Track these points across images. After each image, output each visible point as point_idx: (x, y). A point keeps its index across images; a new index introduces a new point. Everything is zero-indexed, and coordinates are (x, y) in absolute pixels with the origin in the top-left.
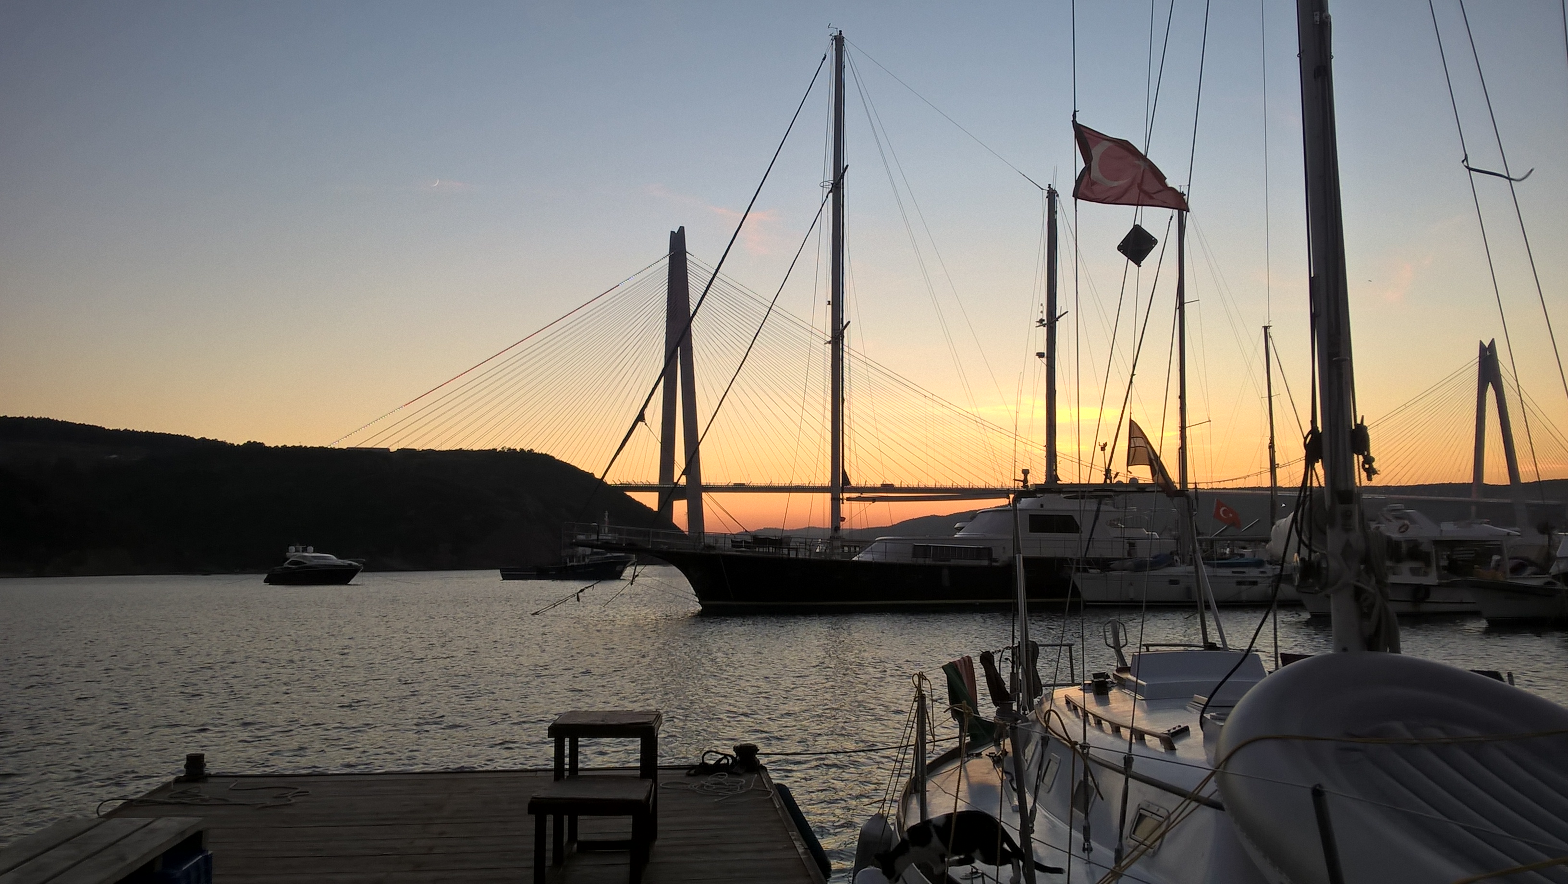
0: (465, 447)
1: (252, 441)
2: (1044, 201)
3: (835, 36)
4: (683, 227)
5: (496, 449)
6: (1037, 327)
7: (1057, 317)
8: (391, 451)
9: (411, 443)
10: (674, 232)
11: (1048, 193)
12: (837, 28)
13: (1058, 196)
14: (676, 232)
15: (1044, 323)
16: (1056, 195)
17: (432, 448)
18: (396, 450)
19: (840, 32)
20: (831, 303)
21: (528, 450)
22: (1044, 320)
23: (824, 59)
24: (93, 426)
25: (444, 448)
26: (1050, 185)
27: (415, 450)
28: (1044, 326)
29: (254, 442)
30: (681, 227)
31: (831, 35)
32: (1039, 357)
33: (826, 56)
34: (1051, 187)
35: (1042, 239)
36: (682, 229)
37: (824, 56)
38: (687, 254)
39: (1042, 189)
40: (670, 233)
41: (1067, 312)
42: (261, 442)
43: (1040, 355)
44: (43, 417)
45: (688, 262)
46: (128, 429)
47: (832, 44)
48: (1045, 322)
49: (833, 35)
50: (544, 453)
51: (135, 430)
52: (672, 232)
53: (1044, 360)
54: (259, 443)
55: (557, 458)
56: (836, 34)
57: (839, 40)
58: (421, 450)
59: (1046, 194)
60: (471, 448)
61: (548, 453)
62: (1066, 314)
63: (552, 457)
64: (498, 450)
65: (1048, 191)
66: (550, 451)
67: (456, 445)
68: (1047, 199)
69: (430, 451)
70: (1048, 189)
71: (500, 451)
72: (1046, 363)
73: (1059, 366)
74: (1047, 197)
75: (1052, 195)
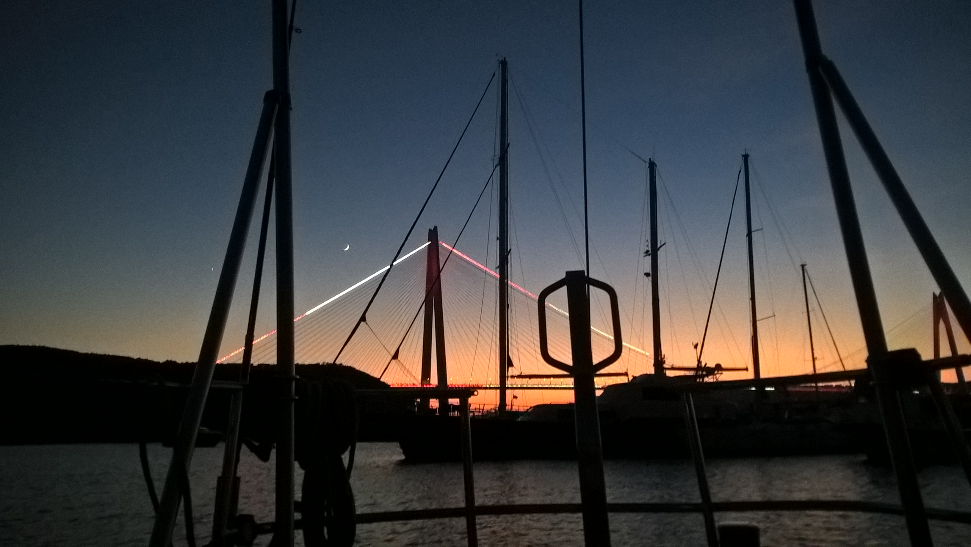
0: (300, 362)
2: (647, 169)
5: (319, 364)
6: (644, 256)
7: (658, 247)
11: (649, 164)
12: (502, 56)
13: (656, 166)
14: (432, 229)
19: (505, 58)
20: (499, 239)
22: (649, 251)
24: (71, 351)
26: (650, 159)
27: (270, 365)
28: (649, 255)
29: (171, 360)
30: (435, 227)
32: (647, 276)
37: (493, 74)
39: (645, 162)
40: (429, 230)
42: (174, 360)
46: (93, 353)
47: (499, 66)
49: (500, 60)
50: (350, 366)
57: (504, 64)
58: (273, 365)
60: (304, 363)
62: (665, 245)
63: (354, 369)
66: (353, 365)
71: (322, 365)
72: (651, 279)
74: (649, 167)
75: (652, 166)
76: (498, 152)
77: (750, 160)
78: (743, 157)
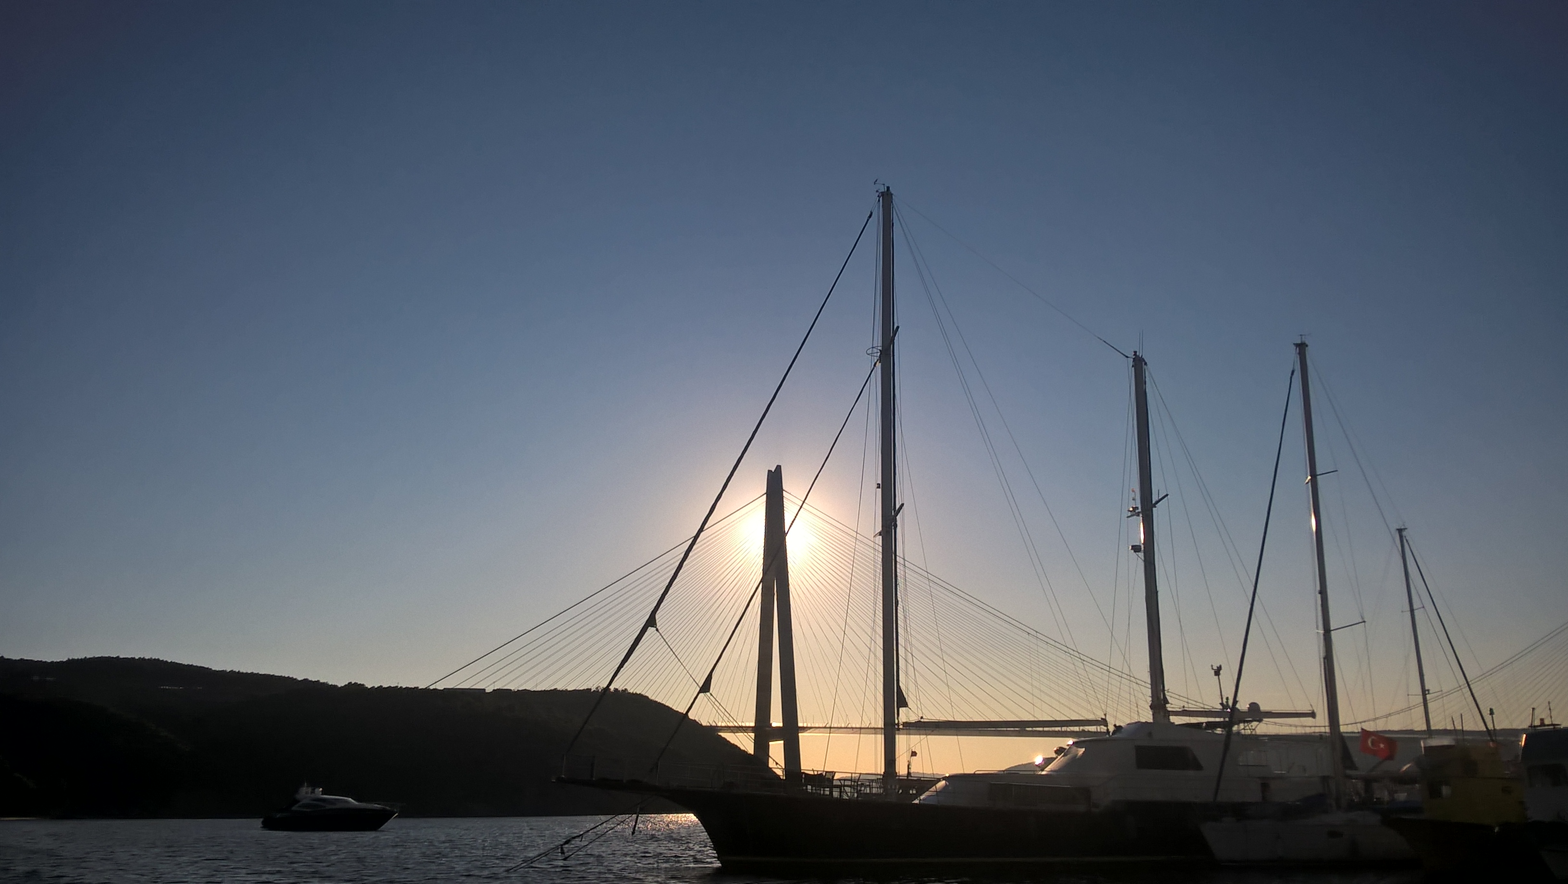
0: (560, 687)
1: (353, 683)
2: (1130, 370)
3: (882, 192)
4: (780, 466)
5: (591, 689)
6: (1128, 517)
7: (1154, 502)
8: (487, 691)
9: (508, 683)
10: (771, 471)
11: (1133, 361)
12: (884, 185)
13: (1146, 364)
14: (773, 471)
15: (1137, 511)
16: (1143, 363)
17: (527, 689)
18: (491, 691)
19: (888, 188)
20: (881, 487)
21: (622, 690)
22: (1137, 508)
23: (870, 216)
24: (201, 667)
25: (539, 688)
26: (1135, 352)
27: (511, 690)
28: (1138, 516)
29: (355, 683)
30: (778, 466)
31: (877, 191)
32: (1135, 552)
33: (871, 214)
34: (1138, 354)
35: (1130, 411)
36: (779, 468)
37: (869, 213)
38: (784, 492)
39: (1127, 357)
40: (767, 471)
41: (1167, 495)
42: (362, 683)
43: (1136, 549)
44: (153, 658)
45: (784, 500)
46: (234, 670)
47: (879, 201)
48: (1140, 510)
49: (880, 191)
50: (638, 693)
51: (241, 671)
52: (769, 471)
53: (1141, 555)
54: (360, 684)
55: (653, 698)
56: (883, 191)
57: (886, 197)
58: (516, 690)
59: (1131, 363)
60: (566, 688)
61: (643, 693)
62: (1166, 499)
63: (647, 697)
64: (592, 691)
65: (1134, 359)
66: (645, 691)
67: (553, 684)
68: (1133, 368)
69: (526, 691)
70: (1134, 357)
71: (594, 691)
72: (1143, 558)
73: (1161, 563)
74: (1133, 366)
75: (1139, 363)
76: (878, 342)
77: (1309, 352)
78: (1298, 349)
